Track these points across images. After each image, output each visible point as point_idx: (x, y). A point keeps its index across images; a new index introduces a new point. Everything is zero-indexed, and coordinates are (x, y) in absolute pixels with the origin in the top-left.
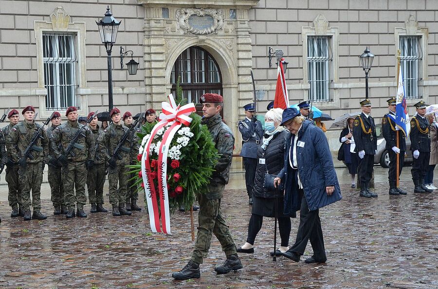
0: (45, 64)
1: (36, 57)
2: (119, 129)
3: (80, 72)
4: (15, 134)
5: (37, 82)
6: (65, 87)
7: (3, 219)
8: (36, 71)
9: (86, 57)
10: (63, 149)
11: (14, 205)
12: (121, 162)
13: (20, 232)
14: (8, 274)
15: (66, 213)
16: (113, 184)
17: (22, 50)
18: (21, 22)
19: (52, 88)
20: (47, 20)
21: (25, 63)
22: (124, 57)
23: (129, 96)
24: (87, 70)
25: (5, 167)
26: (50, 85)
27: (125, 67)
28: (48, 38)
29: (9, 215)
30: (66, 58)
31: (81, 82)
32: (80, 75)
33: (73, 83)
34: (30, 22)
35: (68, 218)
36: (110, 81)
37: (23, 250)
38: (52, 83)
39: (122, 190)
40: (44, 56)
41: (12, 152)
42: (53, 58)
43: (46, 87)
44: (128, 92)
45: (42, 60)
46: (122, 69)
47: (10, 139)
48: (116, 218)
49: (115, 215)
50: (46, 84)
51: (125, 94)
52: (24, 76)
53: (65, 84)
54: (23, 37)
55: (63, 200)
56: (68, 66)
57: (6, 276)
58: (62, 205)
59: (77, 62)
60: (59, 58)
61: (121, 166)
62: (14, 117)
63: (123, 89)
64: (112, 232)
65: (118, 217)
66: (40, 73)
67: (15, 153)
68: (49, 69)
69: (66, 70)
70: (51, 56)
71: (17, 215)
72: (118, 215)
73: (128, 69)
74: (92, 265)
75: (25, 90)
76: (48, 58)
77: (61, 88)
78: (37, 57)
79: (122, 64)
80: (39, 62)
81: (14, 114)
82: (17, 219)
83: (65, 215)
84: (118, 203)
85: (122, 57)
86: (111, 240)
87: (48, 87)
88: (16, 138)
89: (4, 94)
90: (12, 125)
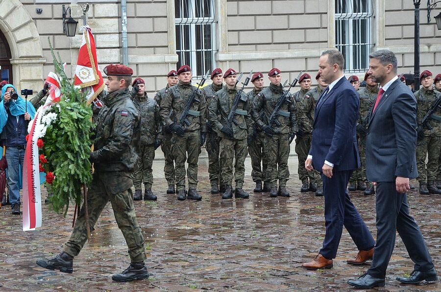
0: (336, 21)
1: (326, 13)
2: (430, 94)
3: (377, 28)
4: (308, 102)
5: (327, 42)
6: (359, 46)
7: (293, 194)
8: (326, 29)
9: (386, 11)
10: (361, 118)
11: (304, 179)
12: (431, 132)
13: (313, 208)
14: (305, 255)
15: (364, 189)
16: (420, 158)
19: (344, 47)
21: (314, 21)
22: (432, 9)
23: (437, 54)
24: (386, 26)
25: (295, 137)
26: (341, 45)
27: (433, 20)
29: (299, 189)
30: (361, 13)
31: (378, 40)
32: (377, 32)
33: (369, 42)
35: (366, 195)
36: (417, 38)
37: (319, 229)
38: (344, 42)
39: (432, 165)
40: (336, 12)
41: (305, 122)
42: (346, 14)
43: (336, 47)
44: (435, 50)
45: (333, 16)
46: (428, 24)
47: (302, 108)
48: (424, 197)
49: (422, 193)
50: (336, 44)
51: (432, 52)
52: (312, 36)
53: (359, 43)
55: (360, 175)
56: (364, 22)
57: (304, 256)
58: (358, 180)
59: (374, 17)
60: (353, 14)
61: (430, 136)
62: (305, 81)
63: (429, 47)
64: (421, 213)
65: (426, 195)
66: (331, 31)
67: (308, 123)
68: (341, 26)
69: (360, 27)
70: (344, 12)
71: (308, 190)
72: (427, 194)
73: (436, 23)
74: (401, 250)
75: (312, 51)
76: (341, 14)
77: (355, 47)
78: (328, 13)
79: (428, 18)
80: (330, 19)
81: (305, 78)
82: (307, 195)
83: (362, 192)
84: (426, 180)
85: (429, 10)
86: (421, 222)
87: (340, 46)
88: (309, 107)
89: (290, 55)
90: (305, 91)
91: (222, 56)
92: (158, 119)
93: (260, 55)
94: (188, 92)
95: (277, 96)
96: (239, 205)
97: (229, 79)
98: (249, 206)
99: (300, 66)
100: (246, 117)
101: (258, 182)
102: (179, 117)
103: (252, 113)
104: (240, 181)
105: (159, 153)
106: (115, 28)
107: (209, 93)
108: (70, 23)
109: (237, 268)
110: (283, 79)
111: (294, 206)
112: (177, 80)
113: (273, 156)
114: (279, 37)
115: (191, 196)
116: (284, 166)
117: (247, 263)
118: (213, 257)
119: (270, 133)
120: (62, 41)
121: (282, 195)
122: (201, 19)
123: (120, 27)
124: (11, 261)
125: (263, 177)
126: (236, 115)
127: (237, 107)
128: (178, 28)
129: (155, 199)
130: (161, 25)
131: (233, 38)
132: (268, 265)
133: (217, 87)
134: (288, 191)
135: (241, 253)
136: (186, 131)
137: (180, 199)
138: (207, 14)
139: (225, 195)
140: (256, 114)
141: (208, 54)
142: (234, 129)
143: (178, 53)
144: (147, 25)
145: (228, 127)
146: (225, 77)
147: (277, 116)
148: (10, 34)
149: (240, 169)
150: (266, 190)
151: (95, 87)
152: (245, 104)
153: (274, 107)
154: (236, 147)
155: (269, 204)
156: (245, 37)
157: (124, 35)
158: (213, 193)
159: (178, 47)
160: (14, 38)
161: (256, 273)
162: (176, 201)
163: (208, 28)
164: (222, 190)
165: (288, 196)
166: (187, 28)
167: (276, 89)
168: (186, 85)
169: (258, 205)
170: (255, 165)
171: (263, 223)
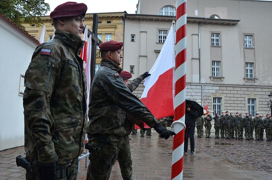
1: (246, 104)
3: (257, 108)
9: (259, 104)
17: (243, 102)
18: (242, 96)
20: (249, 95)
21: (243, 105)
24: (259, 108)
26: (249, 111)
28: (249, 99)
31: (257, 110)
34: (245, 96)
40: (248, 104)
42: (250, 104)
52: (243, 109)
54: (243, 99)
66: (247, 108)
68: (249, 107)
69: (253, 107)
75: (243, 112)
114: (235, 108)
130: (210, 104)
138: (220, 103)
141: (220, 111)
143: (214, 111)
156: (228, 108)
166: (216, 105)
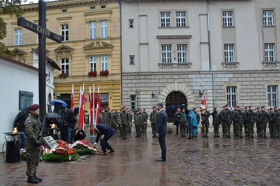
1: (265, 92)
4: (259, 114)
5: (266, 99)
8: (265, 96)
10: (273, 118)
11: (258, 133)
13: (260, 141)
17: (261, 90)
18: (261, 83)
19: (270, 101)
20: (269, 82)
21: (262, 94)
25: (256, 123)
28: (269, 87)
30: (274, 92)
32: (279, 97)
33: (277, 100)
34: (264, 83)
35: (274, 138)
38: (270, 99)
45: (267, 93)
50: (268, 100)
52: (262, 98)
55: (273, 133)
56: (275, 94)
59: (278, 93)
60: (272, 92)
62: (258, 109)
68: (269, 95)
70: (270, 92)
75: (262, 101)
77: (273, 100)
82: (259, 137)
89: (256, 102)
90: (258, 111)
91: (238, 102)
92: (220, 118)
93: (248, 102)
94: (227, 111)
95: (251, 113)
96: (241, 139)
97: (238, 108)
98: (244, 139)
99: (259, 105)
100: (242, 117)
101: (246, 134)
102: (225, 117)
103: (244, 117)
104: (241, 133)
105: (221, 126)
106: (212, 95)
107: (234, 111)
108: (201, 94)
109: (238, 155)
110: (252, 108)
111: (255, 140)
112: (225, 108)
113: (250, 128)
114: (253, 98)
115: (229, 137)
116: (253, 130)
117: (241, 154)
118: (232, 152)
119: (249, 122)
120: (199, 98)
121: (252, 137)
122: (233, 93)
123: (213, 95)
124: (182, 150)
125: (247, 133)
126: (240, 117)
127: (240, 115)
128: (227, 95)
129: (220, 137)
130: (223, 95)
131: (241, 98)
132: (246, 155)
133: (235, 110)
134: (254, 136)
135: (239, 151)
136: (227, 121)
137: (226, 137)
138: (235, 92)
139: (237, 137)
140: (245, 117)
141: (235, 102)
142: (240, 120)
143: (228, 102)
144: (220, 95)
145: (238, 120)
146: (237, 108)
147: (251, 117)
148: (187, 97)
149: (241, 130)
150: (248, 136)
151: (205, 110)
152: (242, 114)
153: (250, 115)
154: (240, 125)
155: (249, 140)
156: (244, 98)
157: (214, 97)
158: (234, 136)
159: (227, 100)
160: (188, 98)
161: (242, 157)
162: (225, 138)
163: (235, 95)
164: (237, 135)
165: (254, 138)
166: (230, 95)
167: (250, 111)
168: (227, 109)
169: (246, 140)
170: (245, 129)
171: (246, 144)
